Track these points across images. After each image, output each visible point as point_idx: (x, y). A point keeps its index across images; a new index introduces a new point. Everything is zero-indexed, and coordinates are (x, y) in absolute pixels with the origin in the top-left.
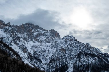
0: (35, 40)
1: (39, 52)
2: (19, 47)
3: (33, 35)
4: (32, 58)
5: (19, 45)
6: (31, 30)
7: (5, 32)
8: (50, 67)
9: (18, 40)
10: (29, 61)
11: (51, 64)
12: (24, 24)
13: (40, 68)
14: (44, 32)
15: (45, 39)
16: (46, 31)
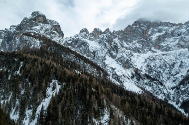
0: (155, 48)
1: (160, 67)
2: (117, 61)
3: (150, 39)
4: (140, 77)
5: (117, 58)
6: (145, 32)
7: (99, 43)
8: (178, 92)
9: (114, 50)
10: (133, 82)
11: (181, 86)
12: (131, 25)
13: (156, 93)
14: (172, 29)
15: (177, 42)
16: (177, 25)
